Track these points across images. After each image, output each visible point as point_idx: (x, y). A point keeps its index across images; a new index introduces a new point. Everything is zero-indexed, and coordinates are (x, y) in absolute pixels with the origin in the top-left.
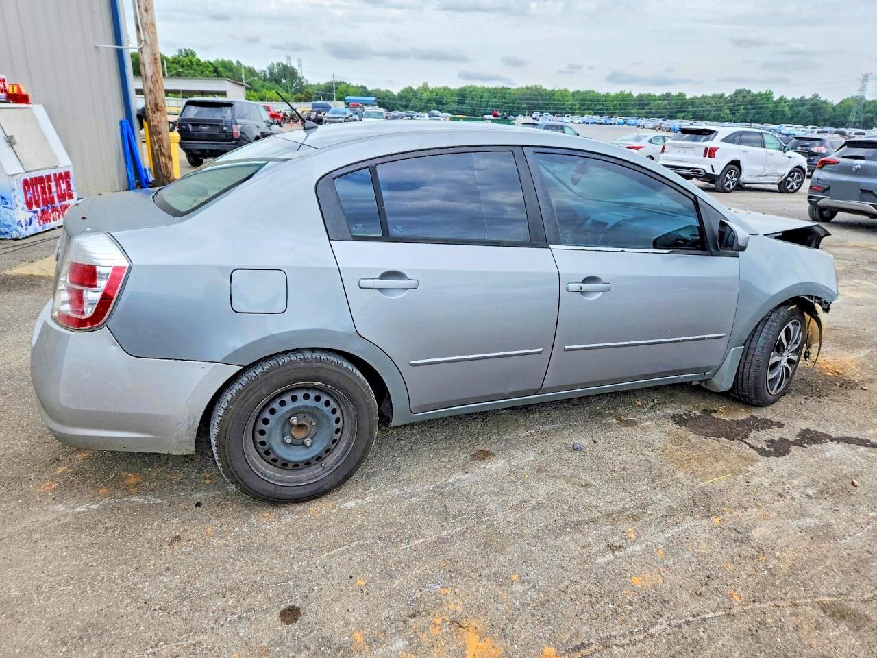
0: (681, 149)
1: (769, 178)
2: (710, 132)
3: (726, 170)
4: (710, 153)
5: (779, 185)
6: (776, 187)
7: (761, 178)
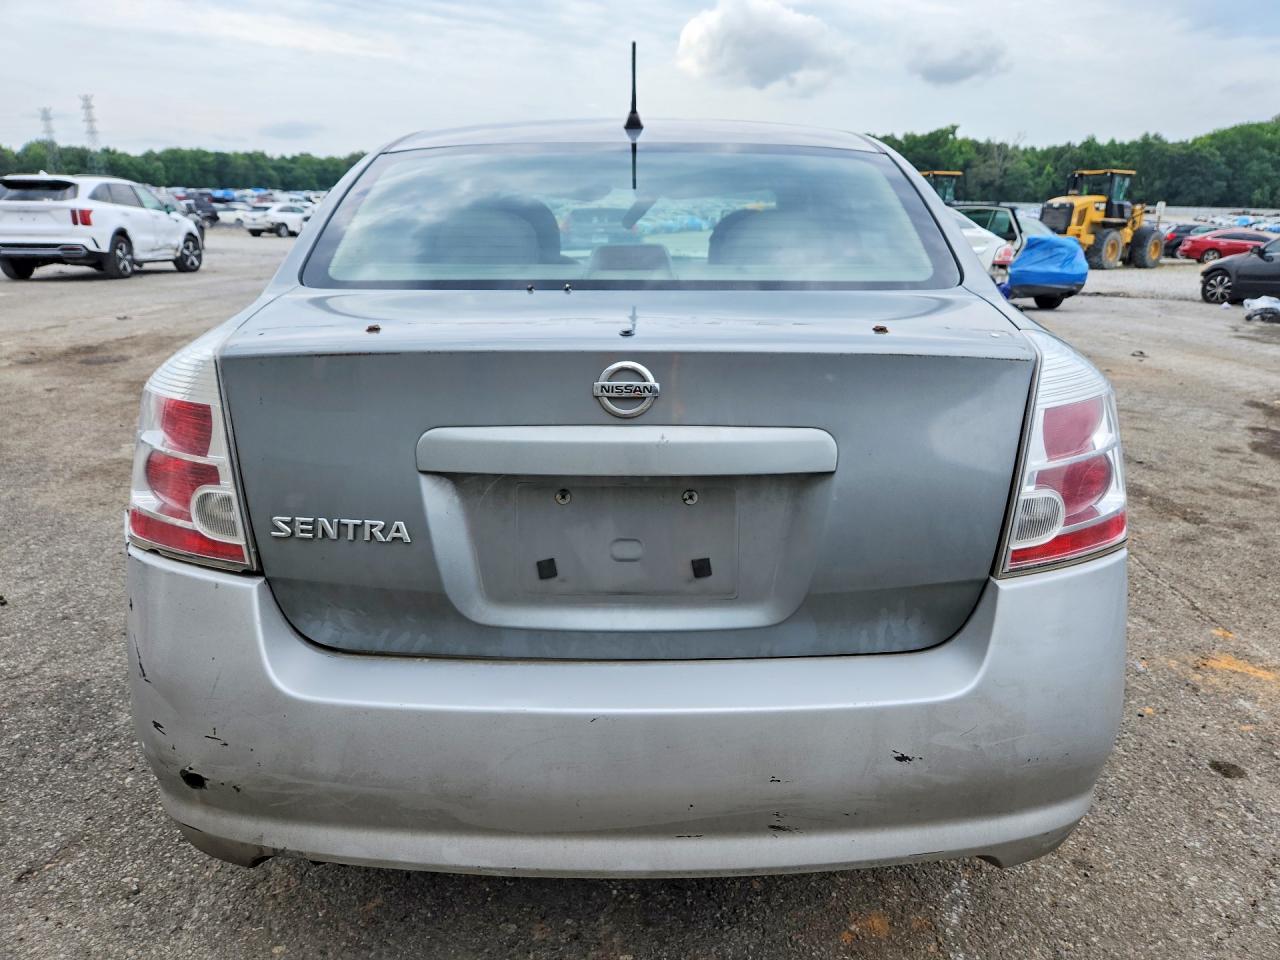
0: (22, 215)
1: (163, 252)
2: (66, 185)
3: (114, 245)
4: (83, 218)
5: (176, 262)
6: (171, 266)
7: (156, 253)
